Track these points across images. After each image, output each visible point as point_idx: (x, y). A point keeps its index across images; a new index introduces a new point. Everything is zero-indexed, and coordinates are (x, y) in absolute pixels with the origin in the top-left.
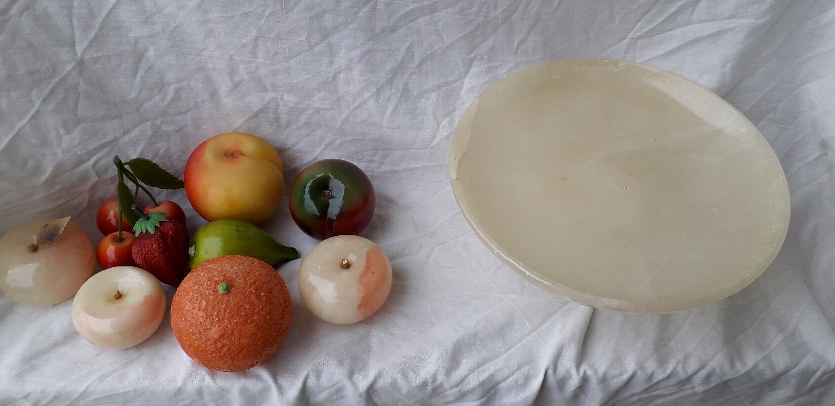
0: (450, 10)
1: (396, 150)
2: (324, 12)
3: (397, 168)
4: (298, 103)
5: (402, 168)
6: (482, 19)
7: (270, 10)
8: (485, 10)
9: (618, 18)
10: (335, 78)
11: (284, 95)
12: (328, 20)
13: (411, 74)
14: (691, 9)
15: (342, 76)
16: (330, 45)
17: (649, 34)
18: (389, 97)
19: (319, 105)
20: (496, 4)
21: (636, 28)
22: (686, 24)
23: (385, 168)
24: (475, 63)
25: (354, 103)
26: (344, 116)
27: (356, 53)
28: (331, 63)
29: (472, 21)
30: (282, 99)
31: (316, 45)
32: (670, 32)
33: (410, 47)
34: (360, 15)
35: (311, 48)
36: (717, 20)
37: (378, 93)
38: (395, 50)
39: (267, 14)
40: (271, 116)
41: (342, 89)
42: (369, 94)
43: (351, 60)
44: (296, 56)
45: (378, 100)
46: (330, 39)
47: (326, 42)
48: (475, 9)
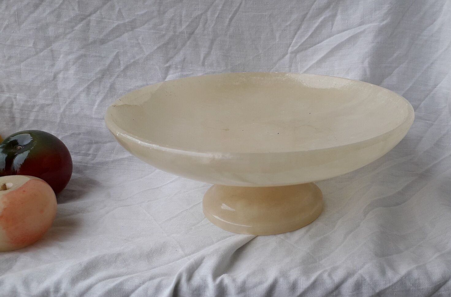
0: (146, 26)
1: (106, 142)
2: (47, 25)
3: (107, 160)
4: (27, 101)
5: (111, 159)
6: (171, 33)
7: (6, 23)
8: (172, 26)
9: (277, 35)
10: (55, 77)
11: (16, 95)
12: (51, 31)
13: (118, 76)
14: (330, 23)
15: (61, 76)
16: (52, 51)
17: (303, 48)
18: (98, 93)
19: (42, 102)
20: (181, 21)
21: (293, 43)
22: (329, 36)
23: (98, 159)
24: (171, 71)
25: (69, 98)
26: (62, 110)
27: (71, 57)
28: (53, 65)
29: (163, 36)
30: (15, 98)
31: (42, 50)
32: (319, 44)
33: (117, 56)
34: (76, 28)
35: (37, 53)
36: (351, 29)
37: (88, 88)
38: (103, 57)
39: (4, 26)
40: (7, 115)
41: (61, 86)
42: (81, 89)
43: (67, 64)
44: (25, 60)
45: (88, 94)
46: (52, 47)
47: (49, 48)
48: (164, 25)
